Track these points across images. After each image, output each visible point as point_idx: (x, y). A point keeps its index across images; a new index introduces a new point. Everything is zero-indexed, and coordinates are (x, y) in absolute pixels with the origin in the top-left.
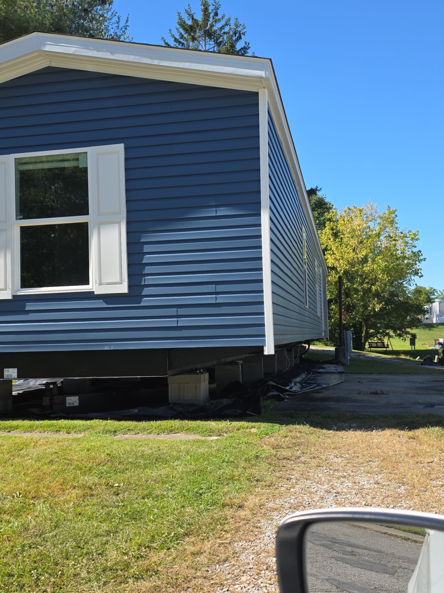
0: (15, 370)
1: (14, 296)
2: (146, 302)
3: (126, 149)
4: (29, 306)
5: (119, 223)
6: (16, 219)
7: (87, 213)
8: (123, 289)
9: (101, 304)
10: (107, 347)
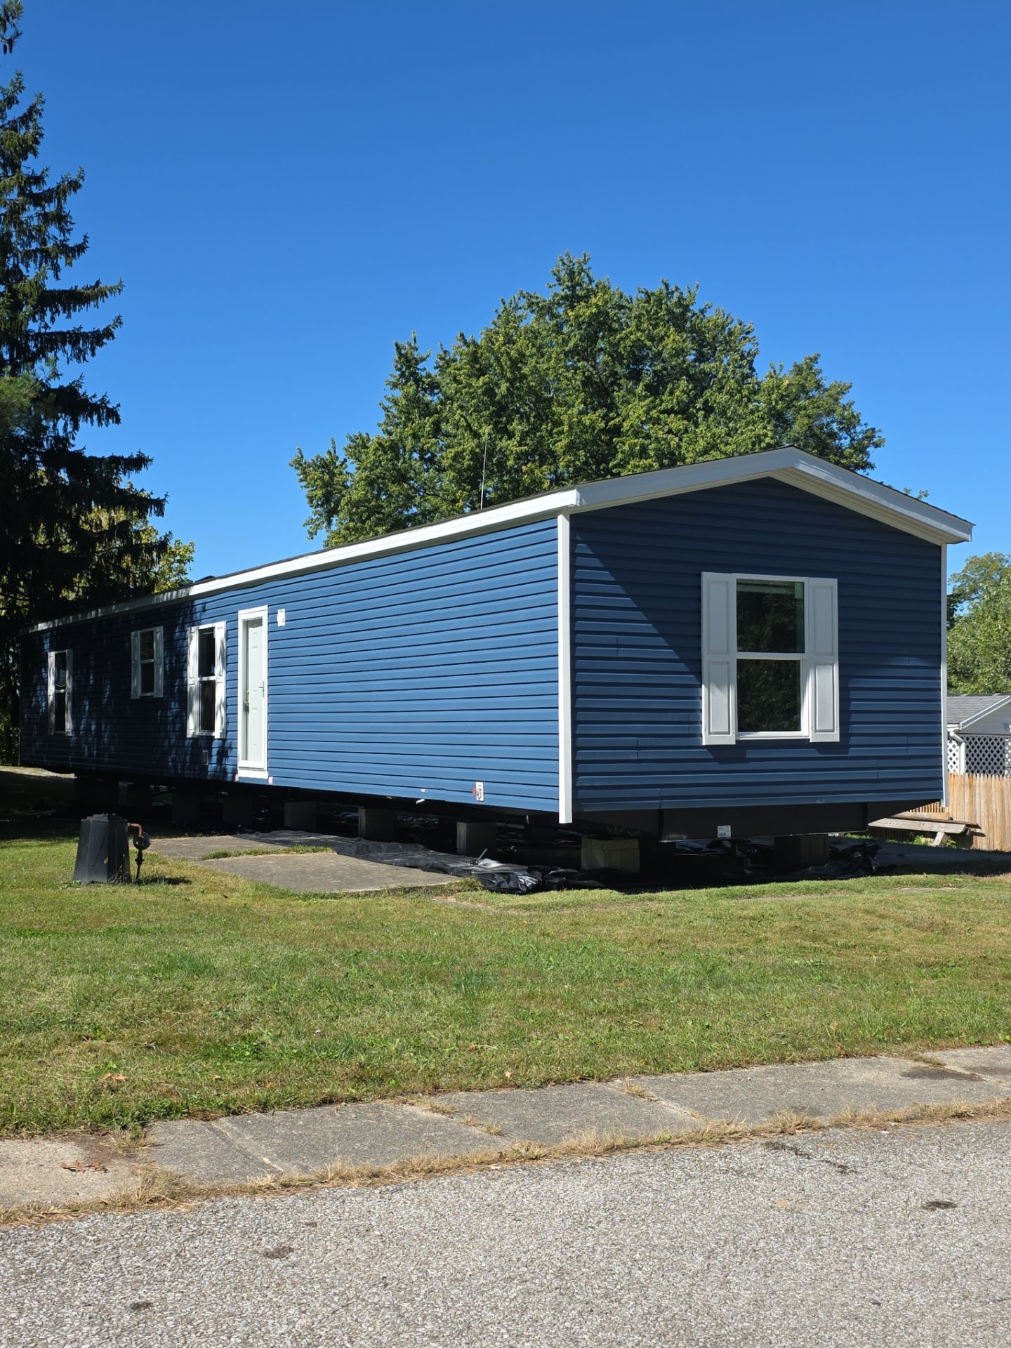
0: (729, 828)
1: (737, 741)
2: (853, 752)
3: (840, 585)
4: (750, 754)
5: (833, 665)
6: (739, 651)
7: (803, 651)
8: (835, 737)
9: (814, 753)
10: (819, 801)
